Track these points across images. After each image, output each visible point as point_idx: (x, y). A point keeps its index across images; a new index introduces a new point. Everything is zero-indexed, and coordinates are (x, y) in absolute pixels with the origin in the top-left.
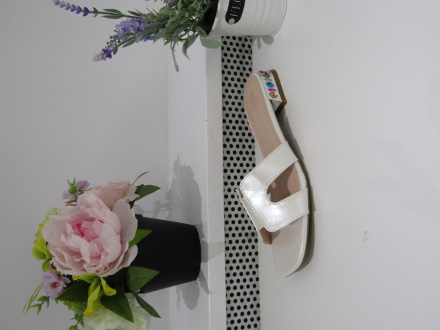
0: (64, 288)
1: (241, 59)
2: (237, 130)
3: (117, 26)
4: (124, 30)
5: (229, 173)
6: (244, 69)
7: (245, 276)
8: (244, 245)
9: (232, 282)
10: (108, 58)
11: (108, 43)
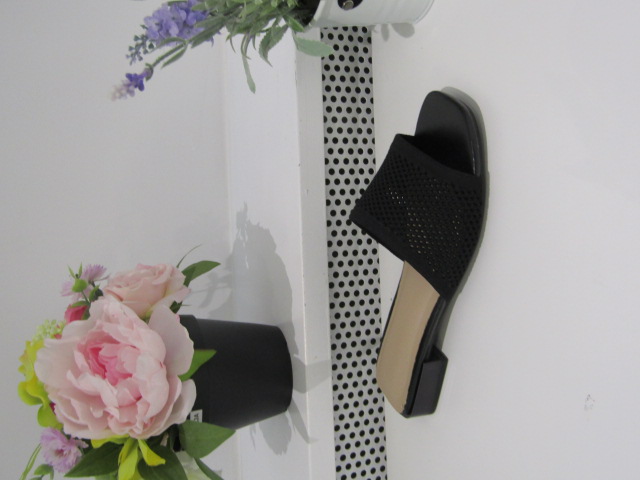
0: (77, 458)
1: (351, 52)
2: (347, 175)
3: (147, 19)
4: (160, 25)
5: (335, 247)
6: (357, 70)
7: (362, 407)
8: (359, 360)
9: (342, 417)
10: (137, 90)
11: (131, 48)
